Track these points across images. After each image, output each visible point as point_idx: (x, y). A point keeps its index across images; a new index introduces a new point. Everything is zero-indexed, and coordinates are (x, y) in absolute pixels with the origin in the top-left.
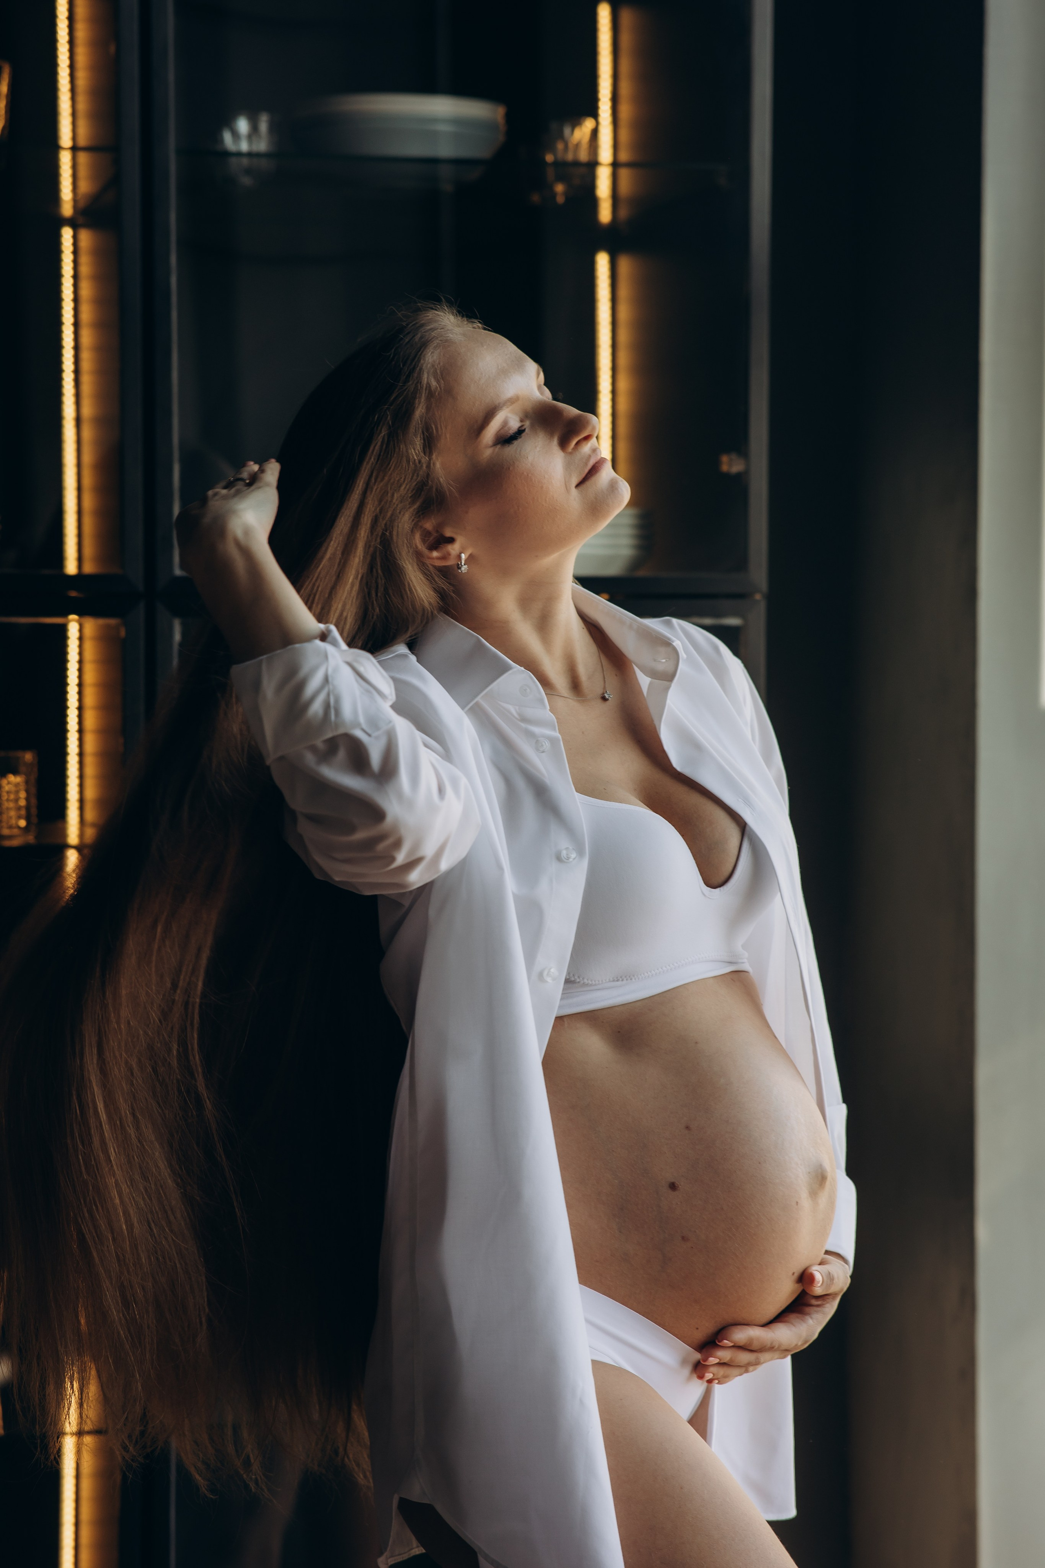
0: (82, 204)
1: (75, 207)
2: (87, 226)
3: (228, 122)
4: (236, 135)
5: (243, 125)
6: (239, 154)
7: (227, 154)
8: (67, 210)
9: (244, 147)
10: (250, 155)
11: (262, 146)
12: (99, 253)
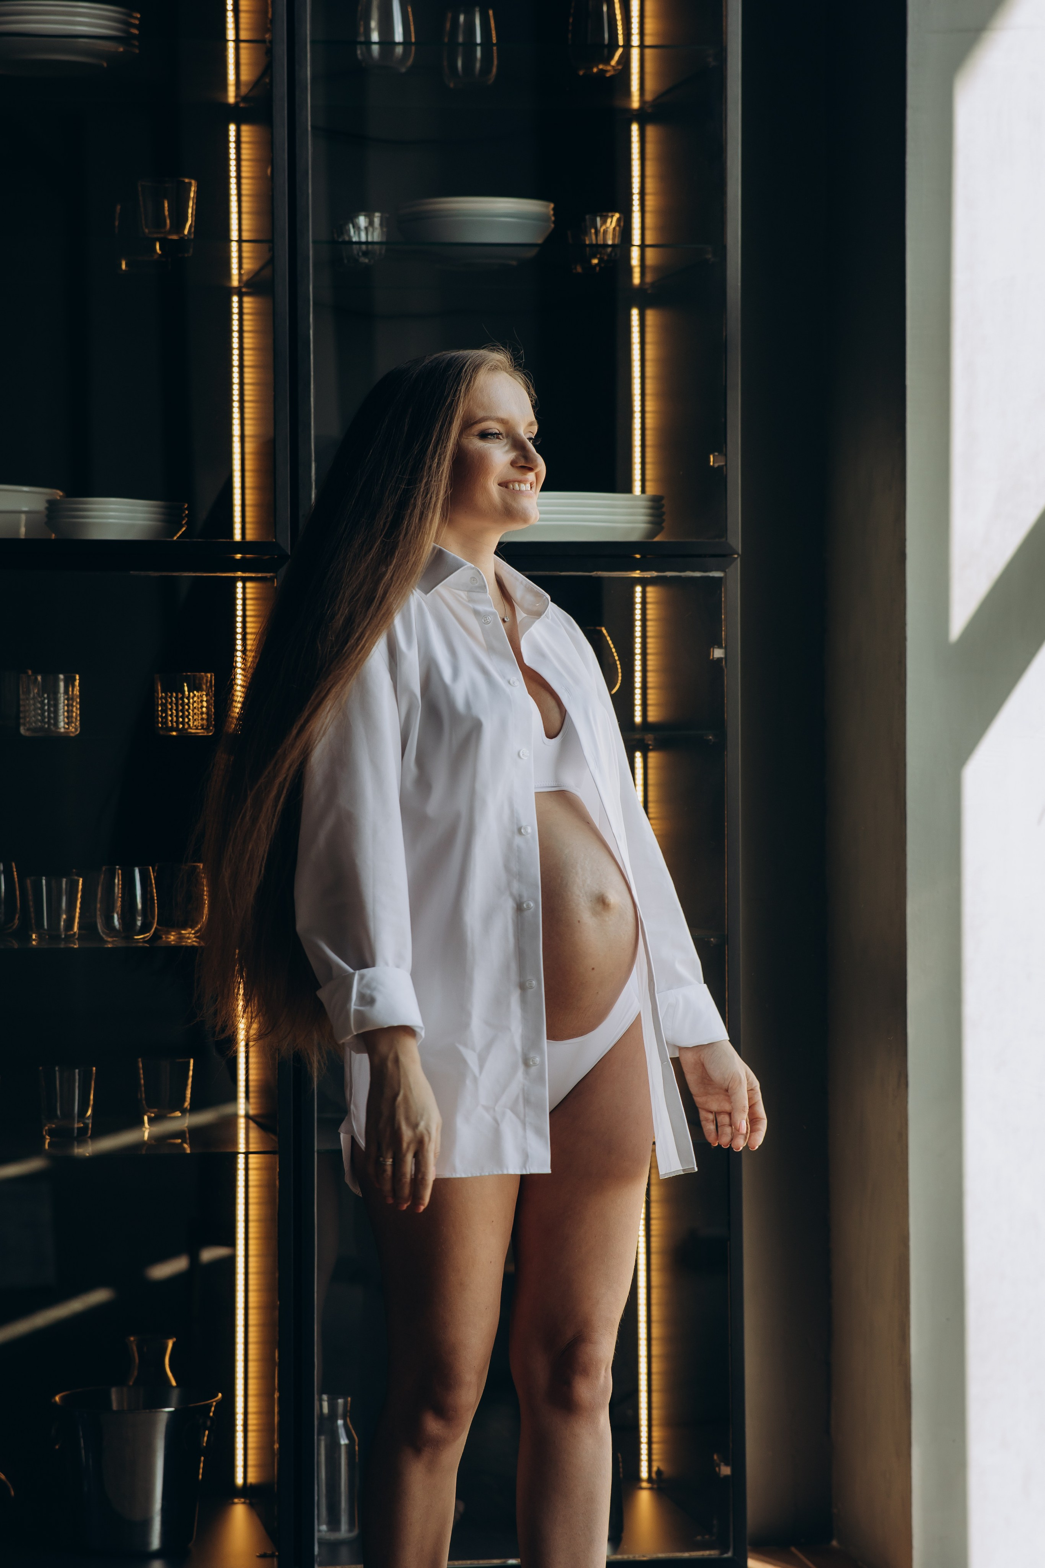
0: (245, 278)
1: (240, 281)
2: (248, 294)
3: (351, 218)
4: (357, 228)
5: (362, 221)
6: (360, 243)
7: (351, 243)
8: (235, 283)
9: (363, 238)
10: (367, 243)
11: (376, 236)
12: (258, 313)
